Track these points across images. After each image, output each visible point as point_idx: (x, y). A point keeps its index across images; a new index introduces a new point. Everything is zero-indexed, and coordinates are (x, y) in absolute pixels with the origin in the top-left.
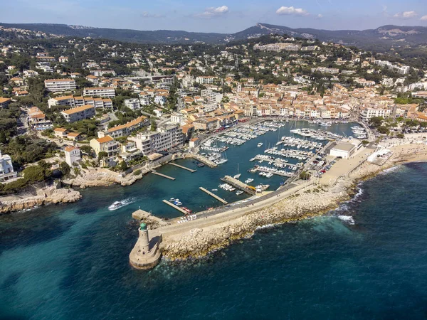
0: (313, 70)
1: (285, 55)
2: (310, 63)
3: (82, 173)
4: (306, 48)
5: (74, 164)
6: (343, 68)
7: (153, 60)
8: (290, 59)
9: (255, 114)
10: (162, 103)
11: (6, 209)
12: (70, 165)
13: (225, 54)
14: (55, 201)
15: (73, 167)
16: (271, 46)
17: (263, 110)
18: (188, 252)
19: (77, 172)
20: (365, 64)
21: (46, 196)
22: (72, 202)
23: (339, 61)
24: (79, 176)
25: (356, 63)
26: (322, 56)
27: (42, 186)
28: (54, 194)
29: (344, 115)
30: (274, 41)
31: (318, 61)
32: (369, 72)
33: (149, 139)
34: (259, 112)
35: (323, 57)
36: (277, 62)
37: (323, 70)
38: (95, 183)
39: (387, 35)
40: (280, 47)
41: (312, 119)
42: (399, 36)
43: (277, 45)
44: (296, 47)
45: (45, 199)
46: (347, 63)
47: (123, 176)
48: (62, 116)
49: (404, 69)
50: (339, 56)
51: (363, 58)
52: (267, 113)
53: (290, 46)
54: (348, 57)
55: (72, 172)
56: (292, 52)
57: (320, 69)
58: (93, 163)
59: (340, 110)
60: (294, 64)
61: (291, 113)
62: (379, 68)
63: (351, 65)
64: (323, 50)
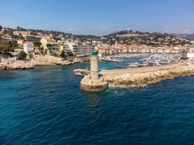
0: (148, 42)
1: (132, 38)
2: (146, 41)
3: (34, 57)
4: (142, 35)
5: (29, 52)
6: (162, 42)
9: (128, 52)
12: (27, 52)
14: (14, 67)
15: (28, 54)
16: (124, 35)
17: (132, 50)
19: (31, 57)
20: (173, 39)
21: (8, 64)
23: (160, 39)
24: (32, 59)
25: (169, 40)
26: (151, 38)
27: (6, 57)
28: (14, 64)
29: (176, 52)
31: (149, 39)
32: (176, 42)
33: (77, 45)
34: (130, 51)
36: (129, 41)
38: (43, 63)
40: (129, 35)
43: (127, 35)
44: (137, 35)
45: (7, 65)
46: (164, 40)
47: (62, 60)
50: (160, 37)
51: (171, 37)
52: (134, 51)
53: (134, 35)
55: (28, 57)
56: (135, 37)
58: (42, 52)
60: (137, 41)
61: (148, 51)
62: (180, 41)
63: (166, 40)
64: (151, 35)
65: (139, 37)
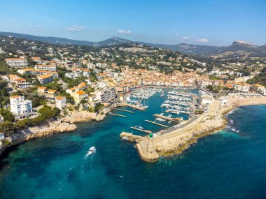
0: (158, 63)
1: (139, 54)
2: (155, 59)
4: (150, 51)
5: (63, 108)
6: (173, 62)
7: (62, 53)
8: (143, 57)
9: (142, 84)
10: (88, 76)
11: (33, 136)
12: (61, 109)
13: (103, 52)
14: (62, 131)
16: (129, 49)
17: (146, 81)
18: (172, 151)
20: (185, 61)
22: (73, 131)
23: (171, 59)
24: (67, 115)
25: (180, 60)
26: (160, 56)
27: (52, 121)
28: (60, 126)
29: (190, 85)
30: (131, 46)
31: (159, 58)
32: (188, 65)
33: (103, 93)
34: (144, 83)
35: (162, 57)
36: (135, 58)
37: (163, 63)
39: (183, 48)
40: (135, 50)
41: (174, 87)
42: (189, 49)
43: (133, 49)
44: (145, 50)
46: (175, 60)
47: (96, 115)
48: (37, 80)
49: (204, 64)
50: (171, 56)
51: (183, 57)
52: (149, 83)
53: (141, 50)
54: (175, 56)
55: (62, 114)
56: (142, 53)
57: (161, 62)
58: (75, 107)
59: (188, 82)
60: (146, 60)
62: (192, 63)
63: (177, 61)
64: (160, 53)
65: (146, 53)
